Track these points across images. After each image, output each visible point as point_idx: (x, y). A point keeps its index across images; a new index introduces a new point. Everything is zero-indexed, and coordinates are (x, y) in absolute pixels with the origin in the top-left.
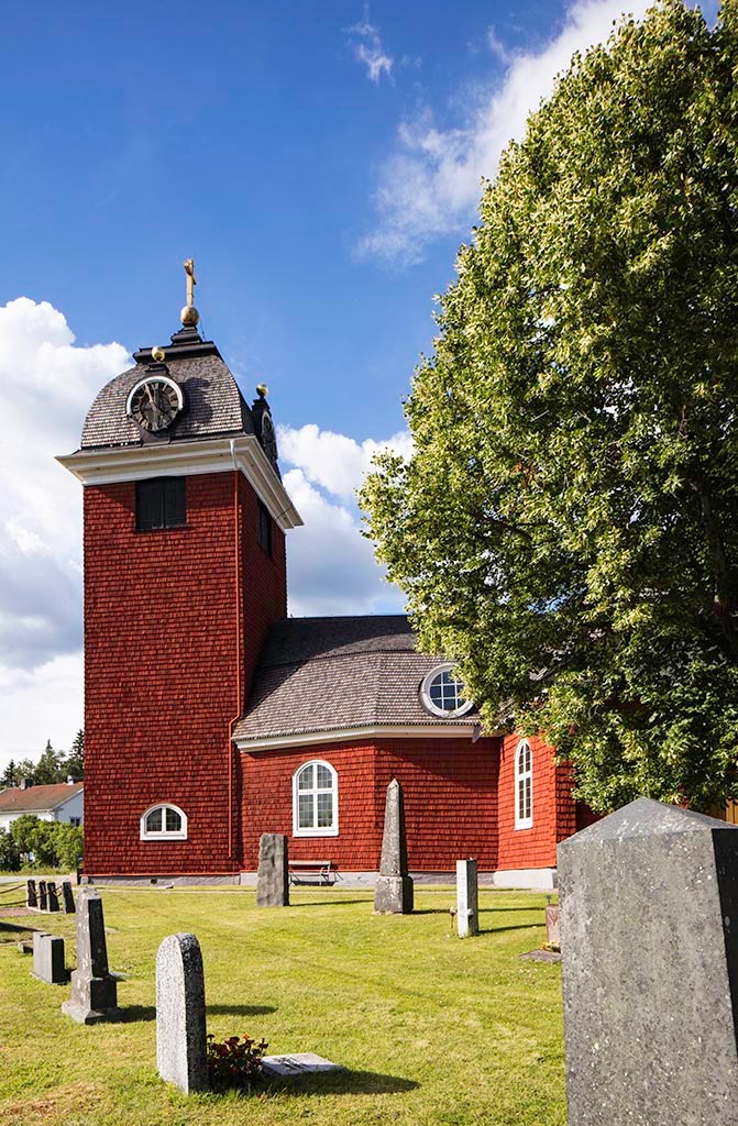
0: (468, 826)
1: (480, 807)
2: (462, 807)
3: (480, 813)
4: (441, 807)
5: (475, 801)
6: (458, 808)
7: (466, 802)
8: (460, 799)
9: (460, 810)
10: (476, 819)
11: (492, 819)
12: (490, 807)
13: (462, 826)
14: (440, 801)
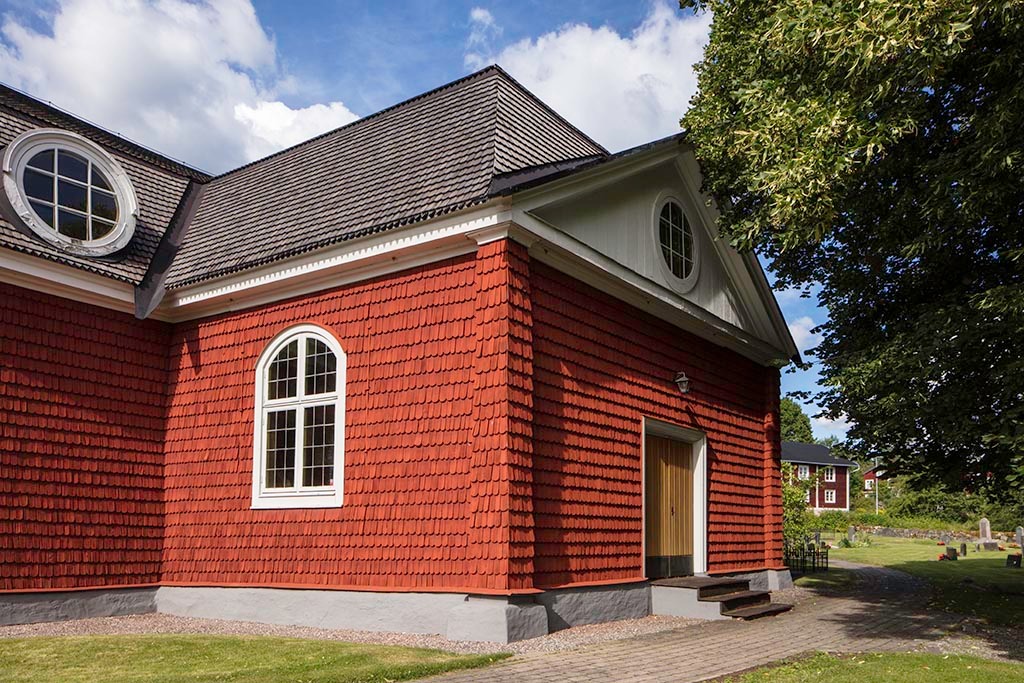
0: (100, 493)
1: (126, 457)
2: (86, 453)
3: (127, 468)
4: (36, 448)
5: (116, 444)
6: (77, 452)
7: (96, 442)
8: (83, 433)
9: (81, 459)
10: (118, 481)
11: (151, 483)
12: (148, 459)
13: (84, 492)
14: (34, 435)
